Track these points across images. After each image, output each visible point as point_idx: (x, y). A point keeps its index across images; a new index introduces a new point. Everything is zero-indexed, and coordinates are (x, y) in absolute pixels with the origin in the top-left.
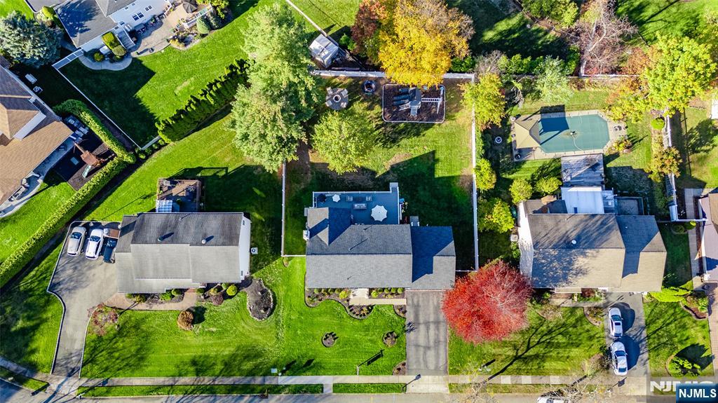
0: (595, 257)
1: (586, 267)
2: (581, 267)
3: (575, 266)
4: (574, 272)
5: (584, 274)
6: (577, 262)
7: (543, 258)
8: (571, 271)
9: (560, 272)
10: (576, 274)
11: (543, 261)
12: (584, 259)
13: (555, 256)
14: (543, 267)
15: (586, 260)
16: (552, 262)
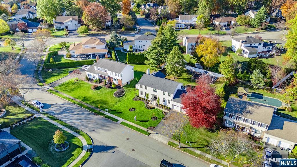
0: (258, 108)
1: (252, 111)
2: (250, 110)
3: (247, 109)
4: (246, 111)
5: (251, 113)
6: (248, 108)
7: (232, 102)
8: (245, 111)
9: (239, 110)
10: (247, 113)
11: (232, 103)
12: (252, 108)
13: (238, 103)
14: (231, 105)
15: (253, 108)
16: (236, 104)
